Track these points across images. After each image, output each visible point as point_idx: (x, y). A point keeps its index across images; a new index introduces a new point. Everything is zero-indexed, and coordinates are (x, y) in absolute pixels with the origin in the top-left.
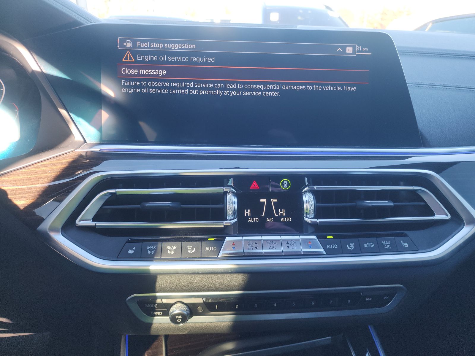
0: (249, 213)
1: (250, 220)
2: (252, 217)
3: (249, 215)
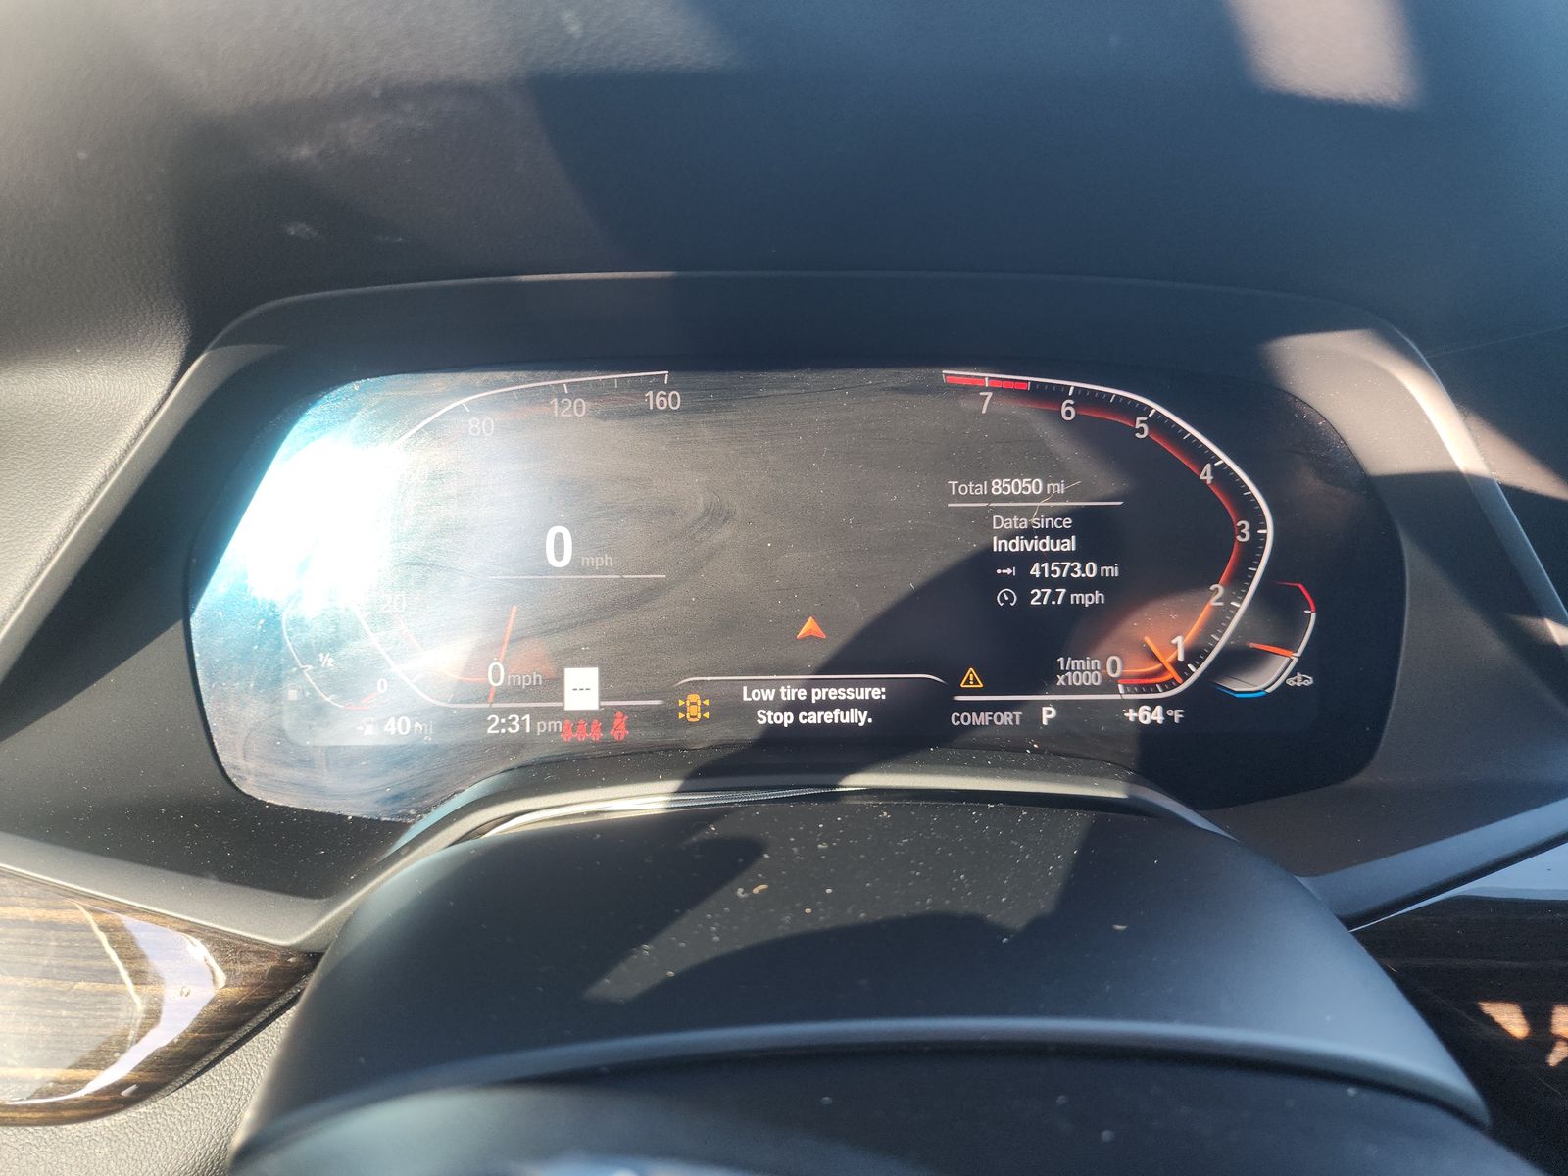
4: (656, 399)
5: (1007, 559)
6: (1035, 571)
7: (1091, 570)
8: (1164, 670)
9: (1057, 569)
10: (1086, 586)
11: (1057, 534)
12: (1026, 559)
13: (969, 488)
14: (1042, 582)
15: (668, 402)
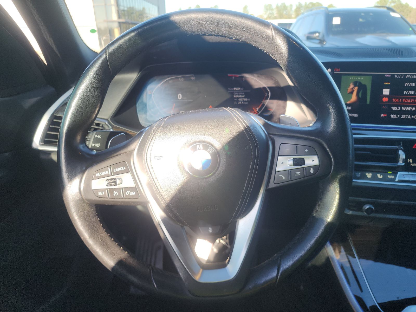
0: (411, 161)
1: (411, 165)
2: (413, 163)
3: (411, 162)
4: (192, 78)
5: (235, 98)
6: (239, 100)
7: (246, 99)
8: (255, 112)
9: (242, 99)
10: (245, 101)
11: (242, 95)
12: (238, 98)
13: (231, 89)
14: (240, 101)
15: (193, 79)
